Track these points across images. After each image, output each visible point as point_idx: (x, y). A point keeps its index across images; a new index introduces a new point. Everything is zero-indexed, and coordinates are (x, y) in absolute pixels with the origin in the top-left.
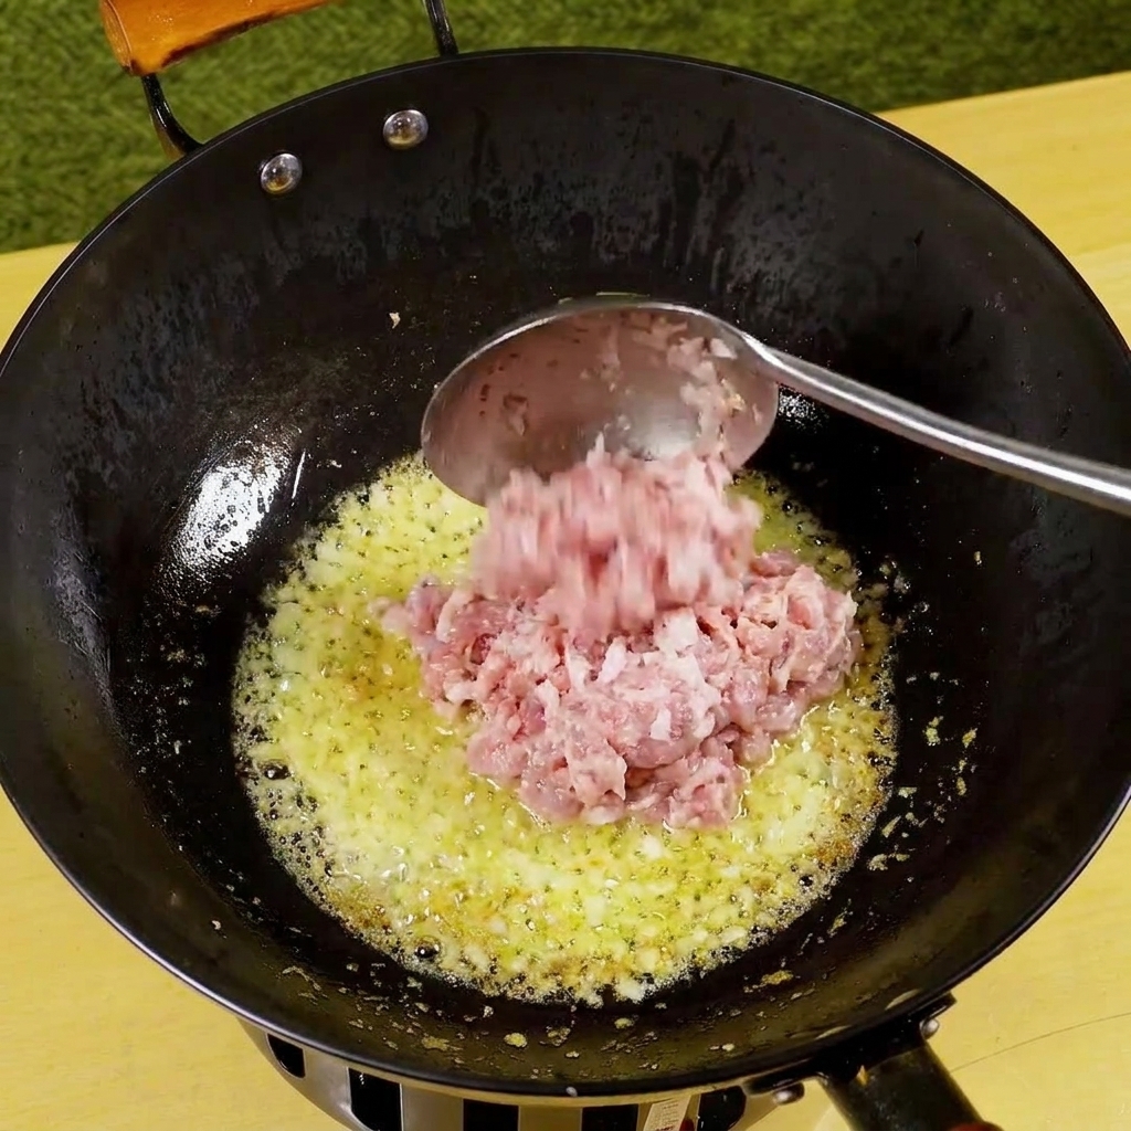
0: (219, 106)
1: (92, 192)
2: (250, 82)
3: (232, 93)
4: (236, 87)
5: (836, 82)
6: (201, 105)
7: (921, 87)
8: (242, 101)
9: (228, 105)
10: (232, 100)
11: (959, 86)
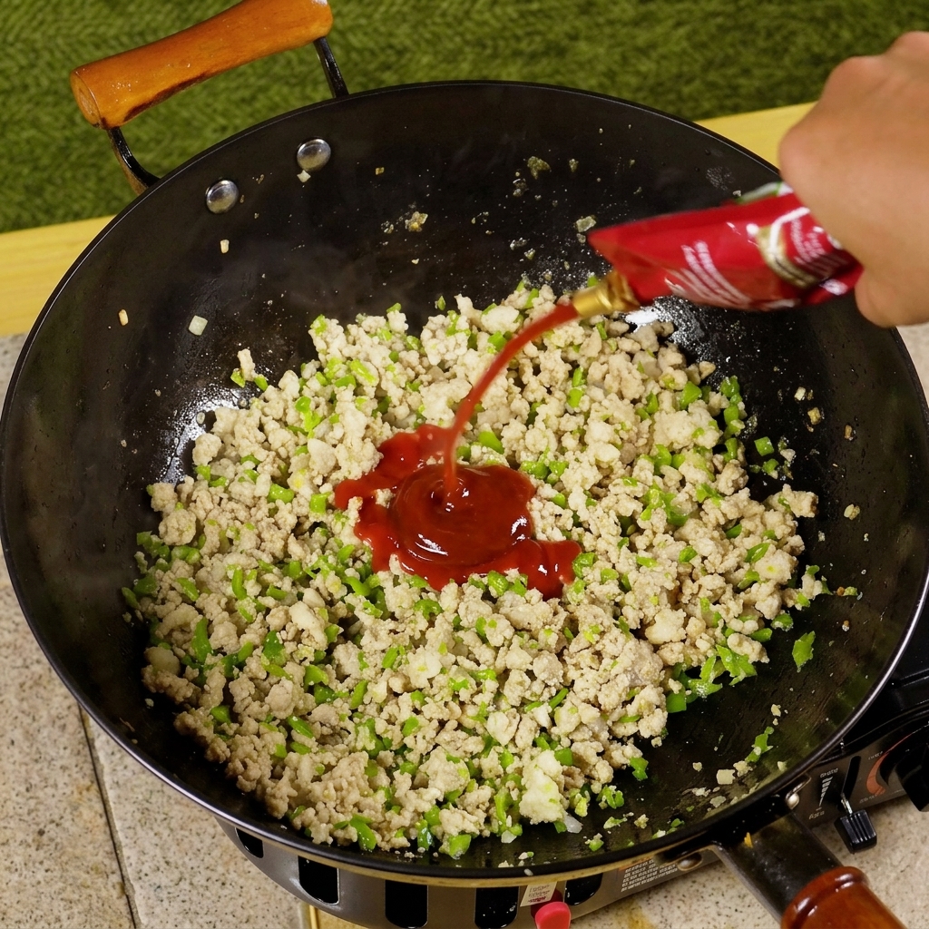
0: (199, 116)
1: (101, 180)
2: (223, 97)
4: (210, 100)
5: (672, 97)
6: (185, 114)
7: (737, 100)
10: (209, 111)
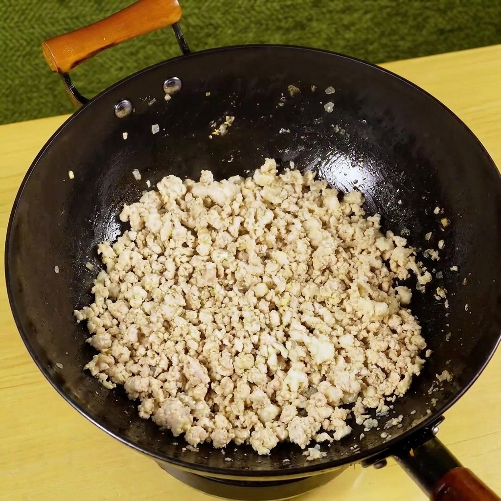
3: (112, 56)
8: (117, 59)
9: (111, 61)
11: (413, 53)
